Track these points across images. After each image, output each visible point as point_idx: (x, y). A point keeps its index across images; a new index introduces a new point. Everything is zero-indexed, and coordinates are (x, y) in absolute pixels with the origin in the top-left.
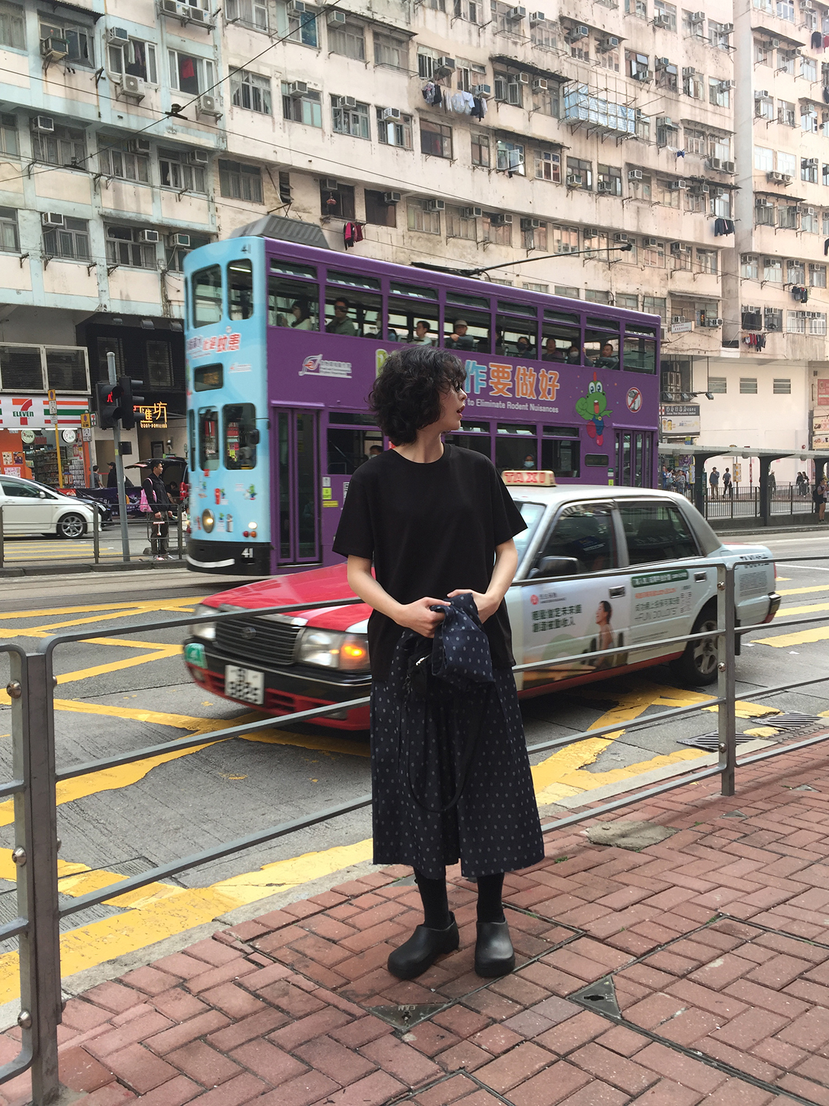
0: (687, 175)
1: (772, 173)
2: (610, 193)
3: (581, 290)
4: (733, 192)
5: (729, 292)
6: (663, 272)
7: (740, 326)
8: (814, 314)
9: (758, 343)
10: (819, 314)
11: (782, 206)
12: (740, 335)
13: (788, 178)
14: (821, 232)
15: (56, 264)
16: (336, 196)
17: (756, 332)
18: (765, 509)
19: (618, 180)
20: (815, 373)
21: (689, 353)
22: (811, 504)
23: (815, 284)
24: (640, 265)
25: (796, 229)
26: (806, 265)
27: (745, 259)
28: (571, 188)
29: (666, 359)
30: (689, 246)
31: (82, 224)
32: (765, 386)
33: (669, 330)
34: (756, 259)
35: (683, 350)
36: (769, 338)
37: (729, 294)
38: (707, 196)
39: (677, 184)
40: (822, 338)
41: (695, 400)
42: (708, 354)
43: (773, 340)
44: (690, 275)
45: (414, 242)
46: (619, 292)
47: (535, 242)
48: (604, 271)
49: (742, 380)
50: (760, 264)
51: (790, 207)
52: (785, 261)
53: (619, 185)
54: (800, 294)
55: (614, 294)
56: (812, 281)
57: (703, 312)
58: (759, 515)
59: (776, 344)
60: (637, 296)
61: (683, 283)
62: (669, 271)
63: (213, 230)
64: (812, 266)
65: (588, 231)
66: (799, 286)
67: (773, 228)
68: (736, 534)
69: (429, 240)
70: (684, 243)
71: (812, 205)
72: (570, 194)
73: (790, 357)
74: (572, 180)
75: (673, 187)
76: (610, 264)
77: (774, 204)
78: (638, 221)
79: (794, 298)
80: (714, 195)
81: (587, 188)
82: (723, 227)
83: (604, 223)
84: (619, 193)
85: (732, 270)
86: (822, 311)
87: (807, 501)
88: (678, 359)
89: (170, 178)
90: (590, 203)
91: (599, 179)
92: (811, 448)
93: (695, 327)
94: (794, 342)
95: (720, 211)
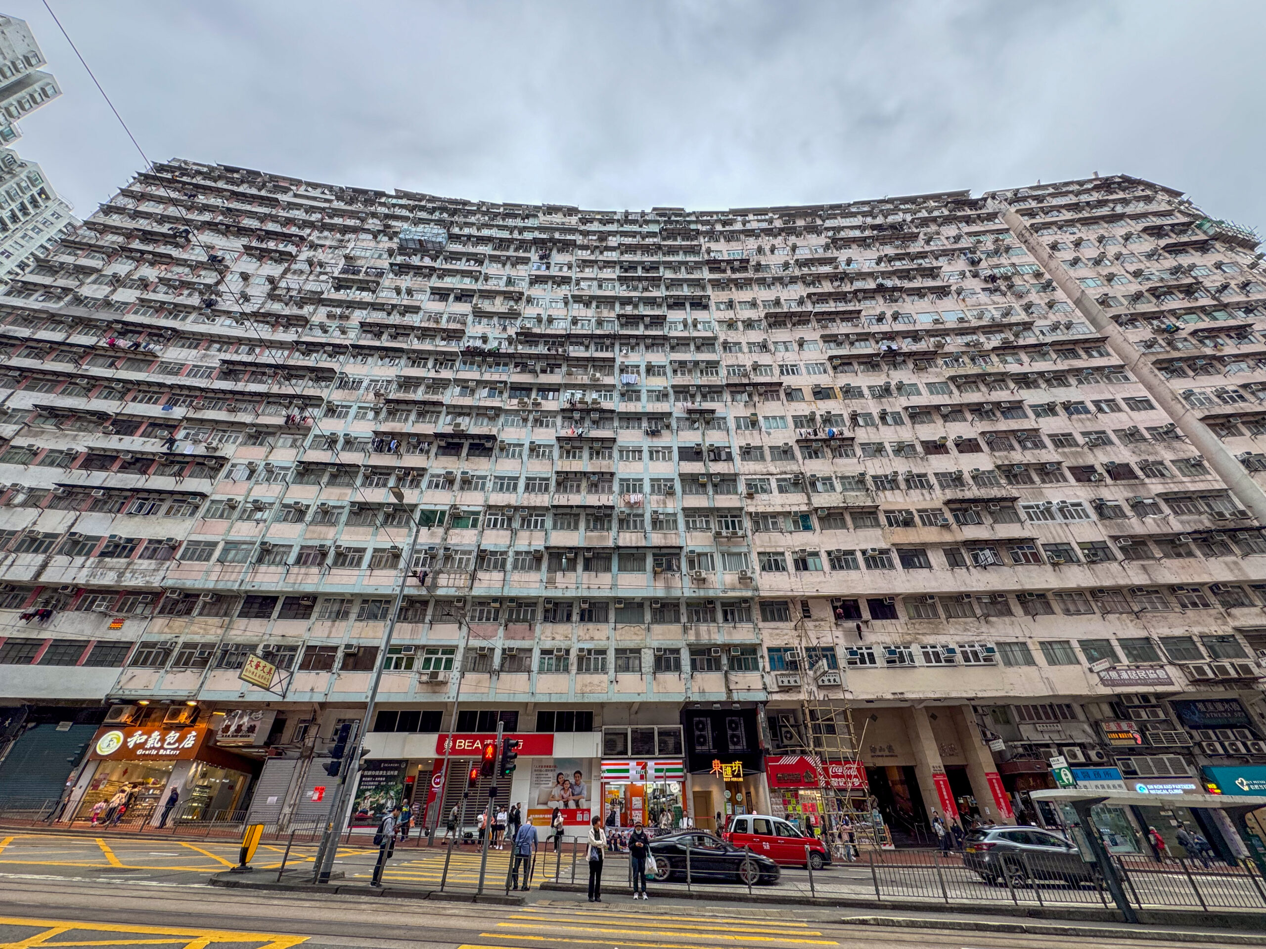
0: (1189, 531)
6: (1213, 611)
15: (660, 676)
16: (843, 607)
24: (1177, 610)
31: (677, 651)
38: (1228, 541)
39: (1180, 539)
61: (1251, 618)
63: (758, 642)
70: (1223, 583)
75: (1178, 542)
76: (1136, 614)
80: (1237, 539)
89: (729, 617)
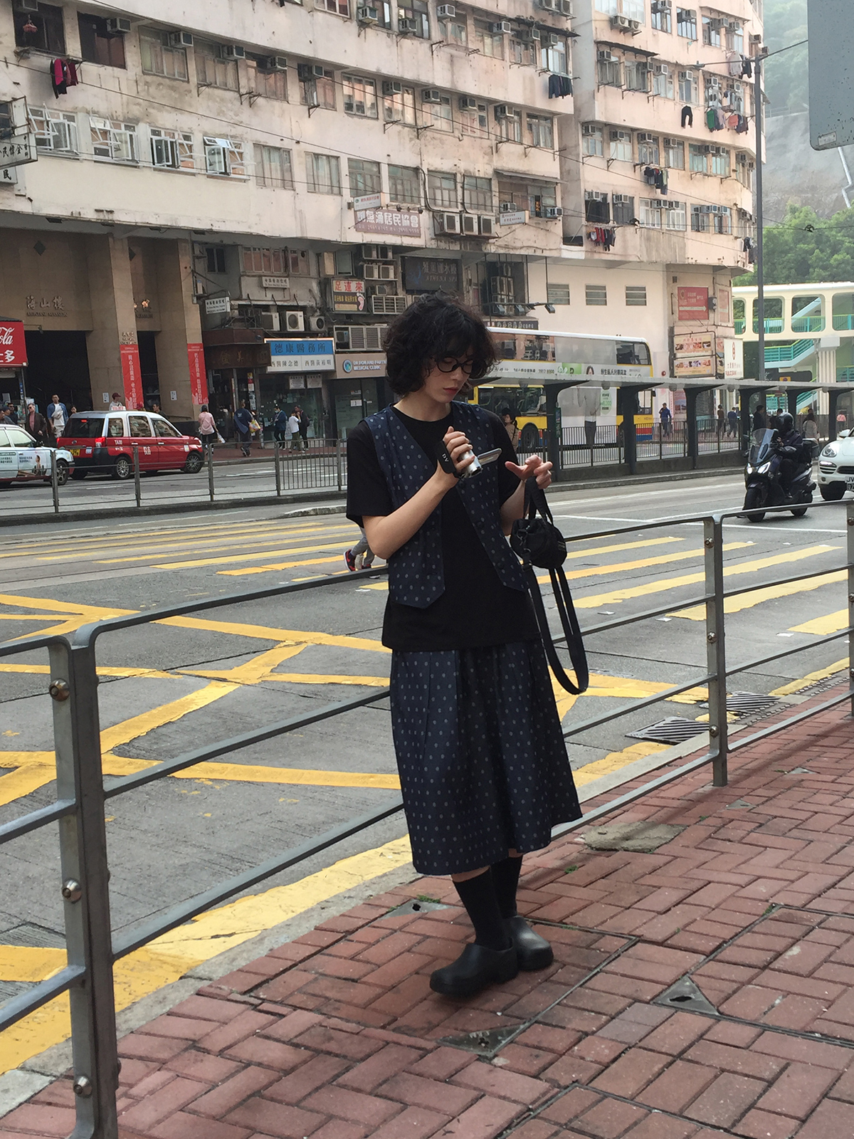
0: (512, 15)
1: (616, 17)
2: (414, 33)
3: (382, 165)
4: (570, 40)
5: (569, 172)
6: (486, 143)
7: (584, 219)
8: (671, 204)
9: (606, 240)
10: (677, 203)
11: (628, 61)
12: (584, 230)
13: (637, 24)
14: (677, 98)
16: (36, 20)
17: (603, 226)
18: (630, 454)
19: (424, 16)
20: (675, 280)
21: (523, 252)
22: (682, 446)
23: (671, 165)
24: (457, 133)
25: (647, 93)
26: (661, 140)
27: (587, 130)
28: (363, 25)
29: (495, 259)
30: (518, 110)
32: (616, 296)
33: (498, 221)
34: (600, 130)
35: (515, 248)
36: (618, 233)
37: (569, 176)
38: (538, 45)
39: (499, 27)
40: (681, 234)
41: (532, 313)
42: (546, 254)
43: (624, 236)
44: (520, 148)
45: (152, 90)
46: (431, 168)
47: (317, 97)
48: (411, 139)
49: (588, 287)
50: (605, 137)
51: (639, 64)
52: (635, 133)
53: (425, 24)
54: (655, 178)
55: (426, 172)
56: (667, 160)
57: (538, 199)
58: (623, 461)
59: (628, 242)
60: (455, 175)
61: (512, 159)
62: (494, 142)
64: (668, 141)
65: (387, 85)
66: (652, 166)
67: (620, 90)
68: (599, 486)
69: (173, 88)
70: (511, 106)
71: (665, 62)
72: (363, 32)
73: (645, 259)
74: (364, 14)
75: (495, 30)
76: (419, 130)
77: (619, 58)
78: (453, 74)
79: (647, 182)
80: (546, 44)
81: (387, 27)
82: (559, 87)
83: (409, 75)
84: (426, 35)
85: (571, 143)
86: (681, 199)
87: (675, 442)
88: (509, 260)
90: (389, 47)
91: (399, 15)
92: (672, 375)
93: (530, 218)
94: (648, 239)
95: (555, 67)
